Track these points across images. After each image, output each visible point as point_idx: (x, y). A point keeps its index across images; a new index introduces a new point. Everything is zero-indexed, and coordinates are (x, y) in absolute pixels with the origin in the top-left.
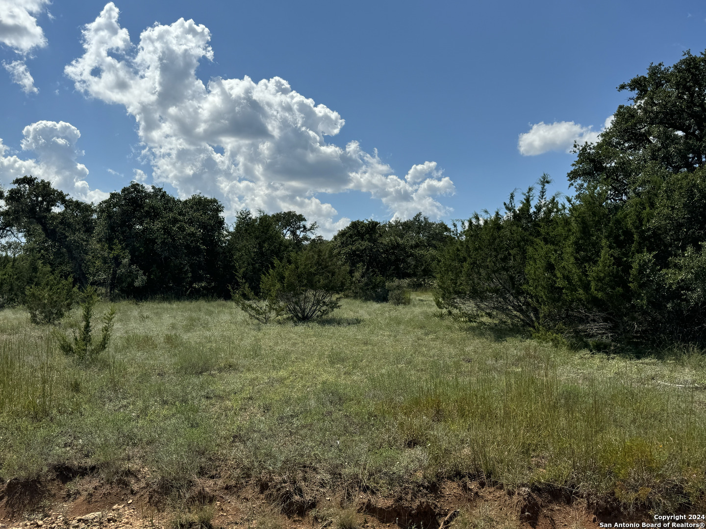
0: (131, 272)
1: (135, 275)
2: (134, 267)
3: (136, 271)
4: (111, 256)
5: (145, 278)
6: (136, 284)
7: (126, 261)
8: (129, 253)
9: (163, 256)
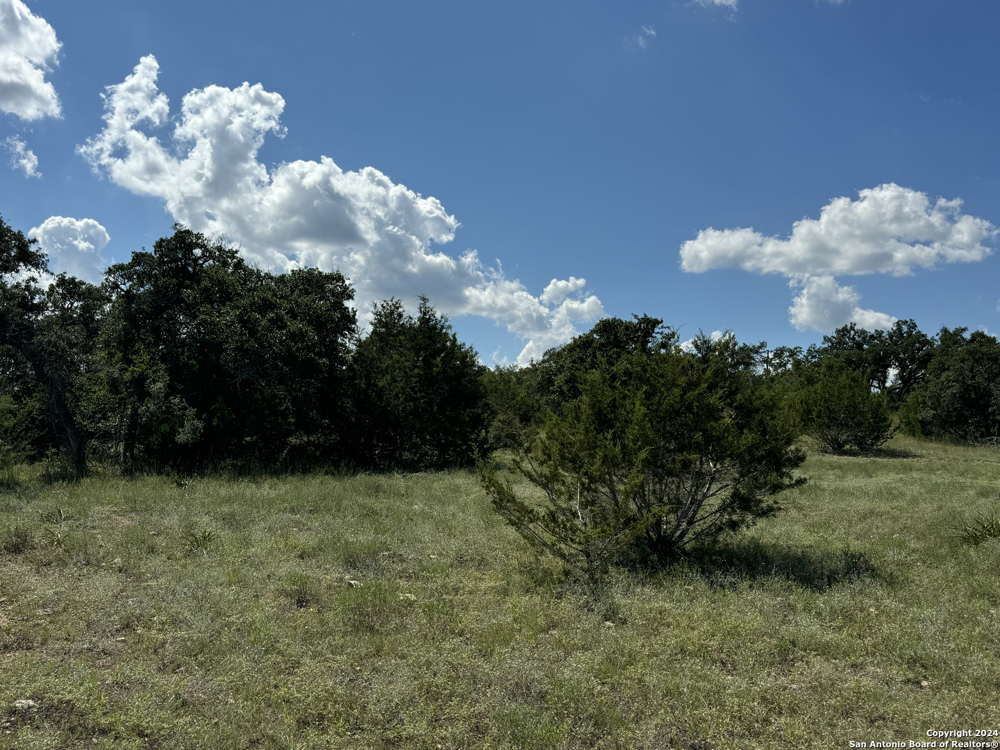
0: (169, 411)
1: (178, 417)
2: (177, 400)
3: (180, 409)
4: (127, 376)
5: (200, 424)
6: (181, 438)
7: (158, 387)
8: (165, 371)
9: (238, 380)
